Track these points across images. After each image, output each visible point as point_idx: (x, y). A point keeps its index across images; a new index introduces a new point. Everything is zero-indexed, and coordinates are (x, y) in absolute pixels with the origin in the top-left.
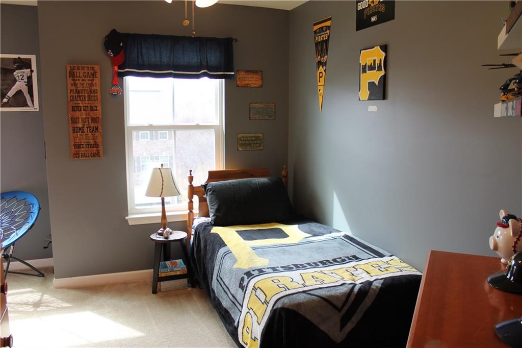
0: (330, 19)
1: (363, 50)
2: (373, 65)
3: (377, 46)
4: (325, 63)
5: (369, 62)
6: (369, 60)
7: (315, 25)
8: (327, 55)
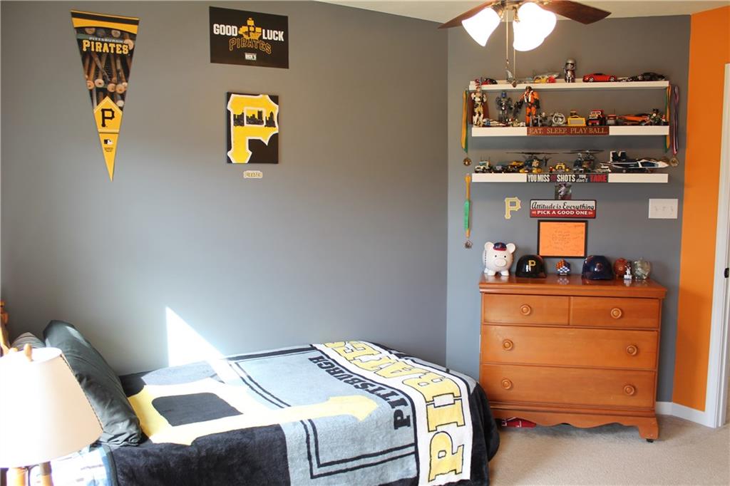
0: (136, 23)
1: (234, 93)
2: (256, 117)
3: (264, 94)
4: (123, 97)
5: (249, 111)
6: (247, 110)
7: (75, 15)
8: (127, 81)
